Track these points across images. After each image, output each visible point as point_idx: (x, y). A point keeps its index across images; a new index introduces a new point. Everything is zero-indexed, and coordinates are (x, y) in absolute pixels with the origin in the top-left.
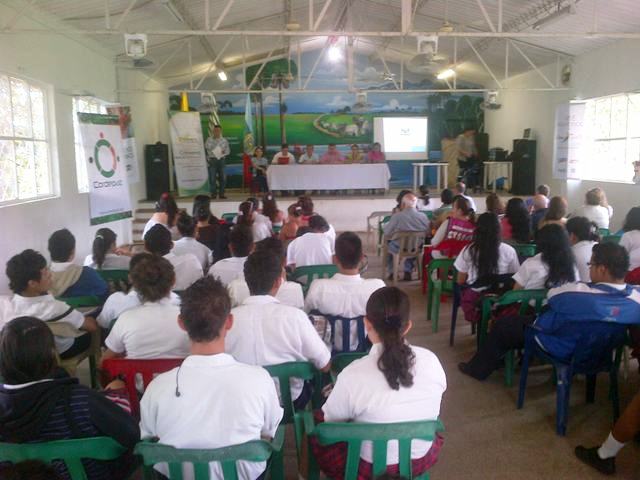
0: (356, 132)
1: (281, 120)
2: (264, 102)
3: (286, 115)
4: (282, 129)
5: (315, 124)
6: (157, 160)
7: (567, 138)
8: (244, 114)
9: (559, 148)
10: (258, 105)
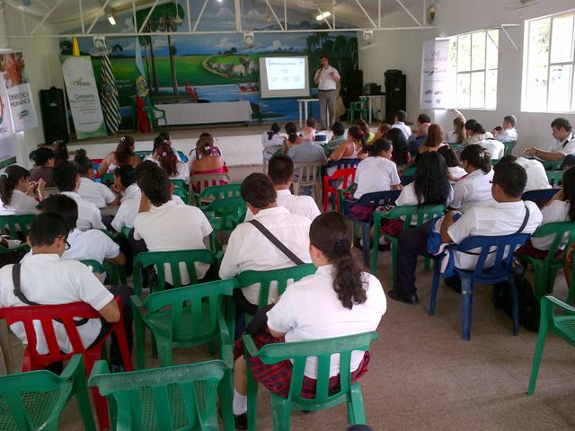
0: (243, 72)
1: (172, 62)
2: (153, 45)
3: (175, 58)
4: (172, 70)
5: (205, 65)
6: (53, 105)
7: (433, 72)
8: (134, 57)
9: (425, 81)
10: (148, 48)
